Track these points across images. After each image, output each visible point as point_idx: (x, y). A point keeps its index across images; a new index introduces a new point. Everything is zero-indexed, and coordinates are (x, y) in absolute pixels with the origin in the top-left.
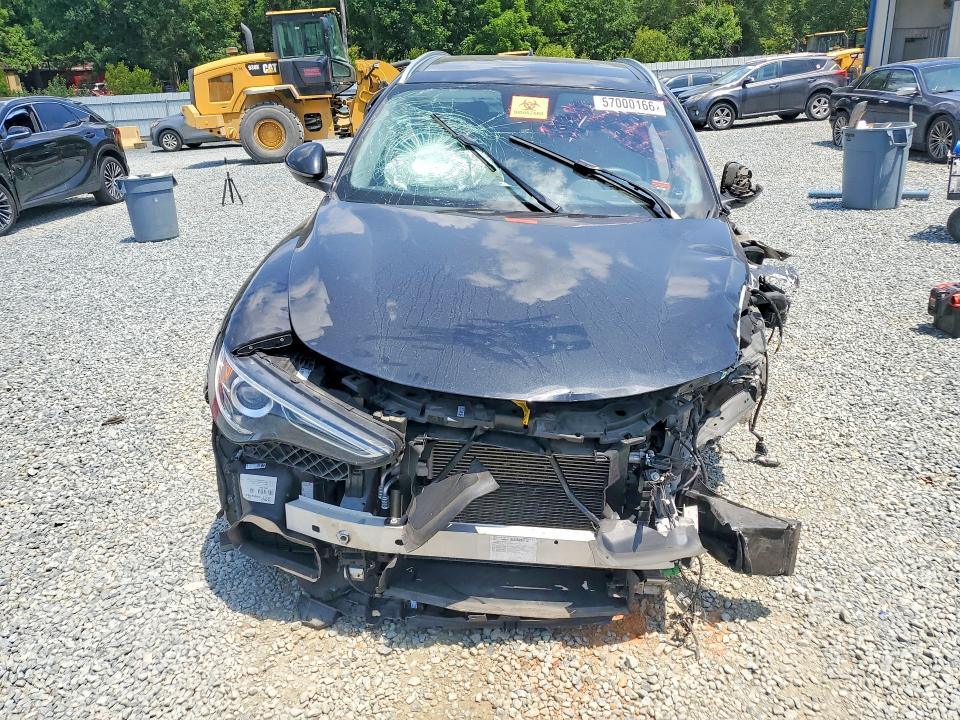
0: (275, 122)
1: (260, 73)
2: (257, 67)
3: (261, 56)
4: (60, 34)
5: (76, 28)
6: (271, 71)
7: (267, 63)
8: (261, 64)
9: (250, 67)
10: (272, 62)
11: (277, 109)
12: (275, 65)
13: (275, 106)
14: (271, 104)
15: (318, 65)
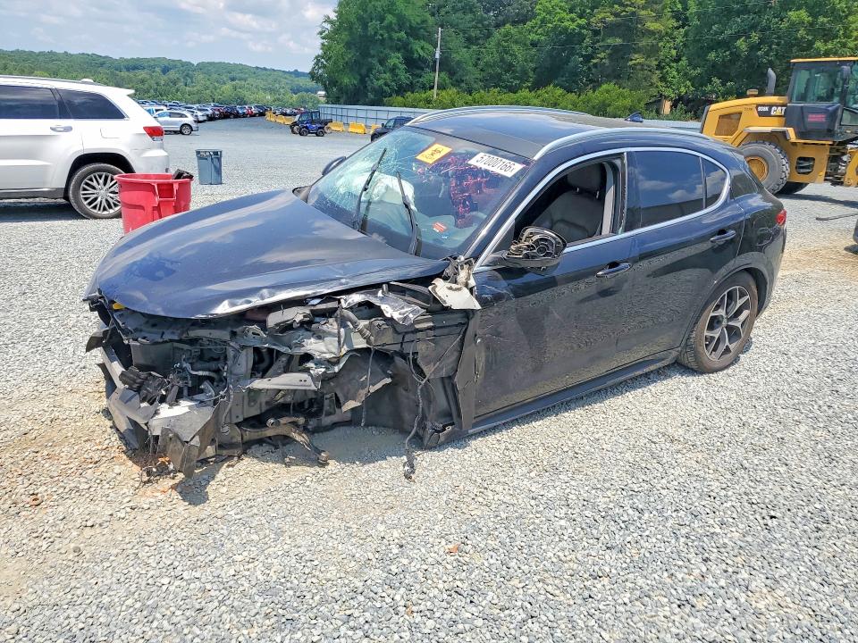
0: (761, 160)
1: (767, 114)
2: (766, 109)
3: (774, 99)
4: (699, 70)
5: (713, 66)
6: (778, 114)
7: (777, 106)
8: (770, 106)
9: (760, 109)
10: (782, 105)
11: (768, 149)
12: (784, 108)
13: (767, 146)
14: (764, 143)
15: (825, 111)
